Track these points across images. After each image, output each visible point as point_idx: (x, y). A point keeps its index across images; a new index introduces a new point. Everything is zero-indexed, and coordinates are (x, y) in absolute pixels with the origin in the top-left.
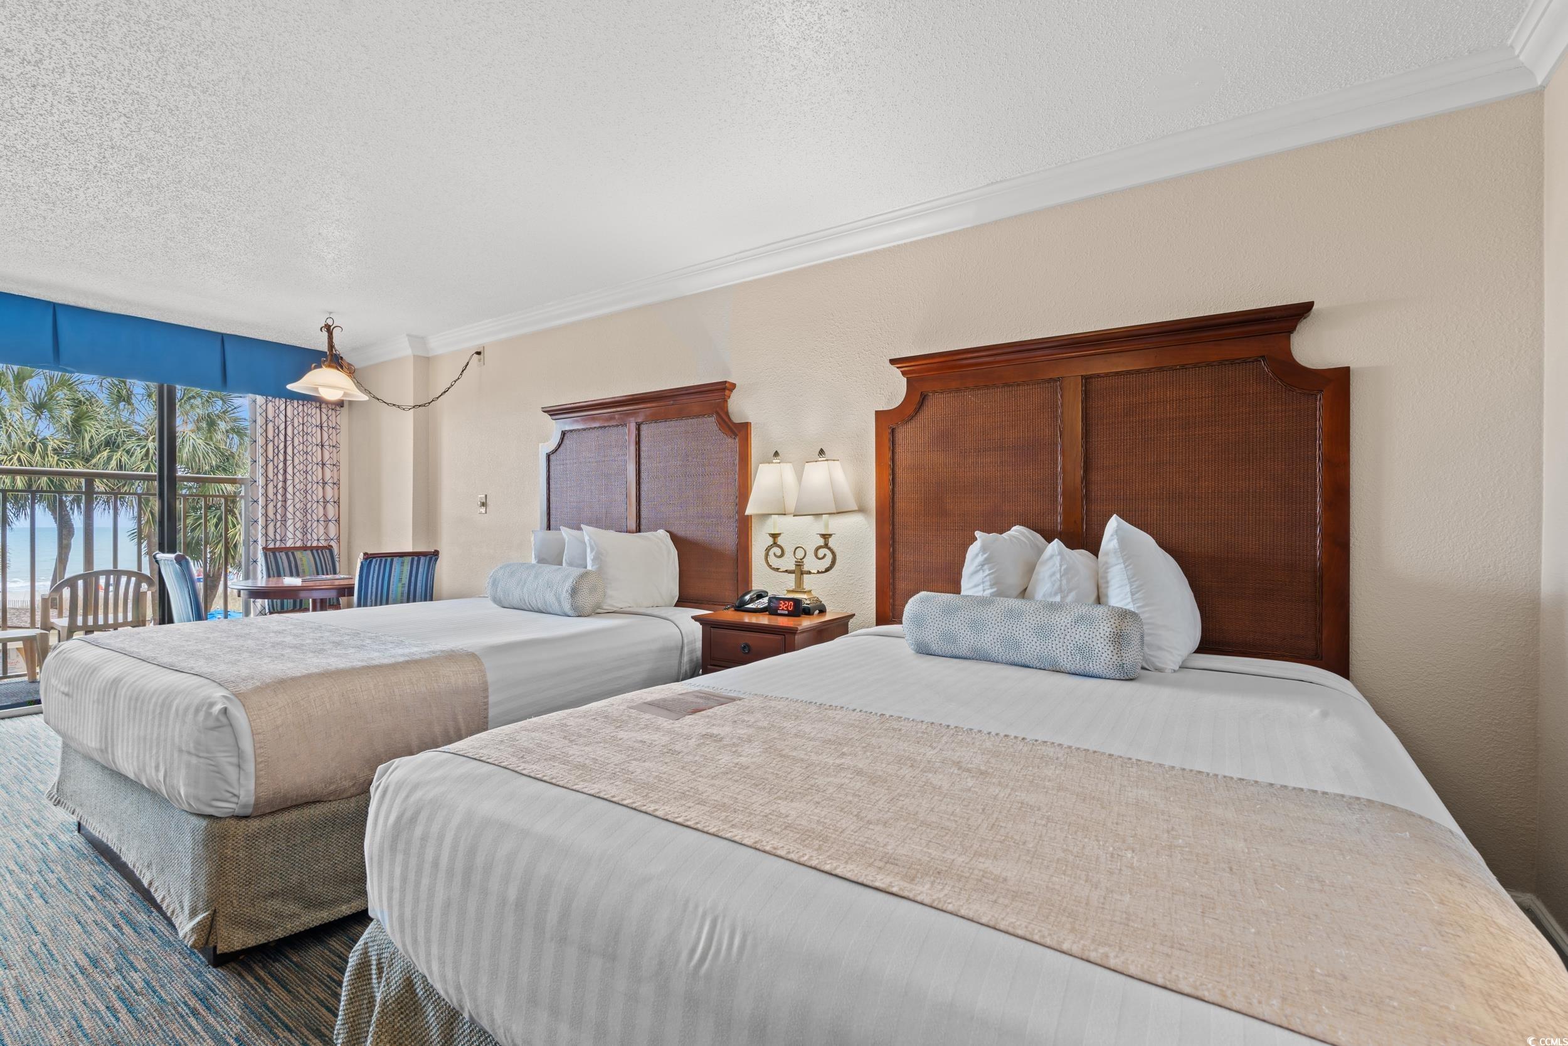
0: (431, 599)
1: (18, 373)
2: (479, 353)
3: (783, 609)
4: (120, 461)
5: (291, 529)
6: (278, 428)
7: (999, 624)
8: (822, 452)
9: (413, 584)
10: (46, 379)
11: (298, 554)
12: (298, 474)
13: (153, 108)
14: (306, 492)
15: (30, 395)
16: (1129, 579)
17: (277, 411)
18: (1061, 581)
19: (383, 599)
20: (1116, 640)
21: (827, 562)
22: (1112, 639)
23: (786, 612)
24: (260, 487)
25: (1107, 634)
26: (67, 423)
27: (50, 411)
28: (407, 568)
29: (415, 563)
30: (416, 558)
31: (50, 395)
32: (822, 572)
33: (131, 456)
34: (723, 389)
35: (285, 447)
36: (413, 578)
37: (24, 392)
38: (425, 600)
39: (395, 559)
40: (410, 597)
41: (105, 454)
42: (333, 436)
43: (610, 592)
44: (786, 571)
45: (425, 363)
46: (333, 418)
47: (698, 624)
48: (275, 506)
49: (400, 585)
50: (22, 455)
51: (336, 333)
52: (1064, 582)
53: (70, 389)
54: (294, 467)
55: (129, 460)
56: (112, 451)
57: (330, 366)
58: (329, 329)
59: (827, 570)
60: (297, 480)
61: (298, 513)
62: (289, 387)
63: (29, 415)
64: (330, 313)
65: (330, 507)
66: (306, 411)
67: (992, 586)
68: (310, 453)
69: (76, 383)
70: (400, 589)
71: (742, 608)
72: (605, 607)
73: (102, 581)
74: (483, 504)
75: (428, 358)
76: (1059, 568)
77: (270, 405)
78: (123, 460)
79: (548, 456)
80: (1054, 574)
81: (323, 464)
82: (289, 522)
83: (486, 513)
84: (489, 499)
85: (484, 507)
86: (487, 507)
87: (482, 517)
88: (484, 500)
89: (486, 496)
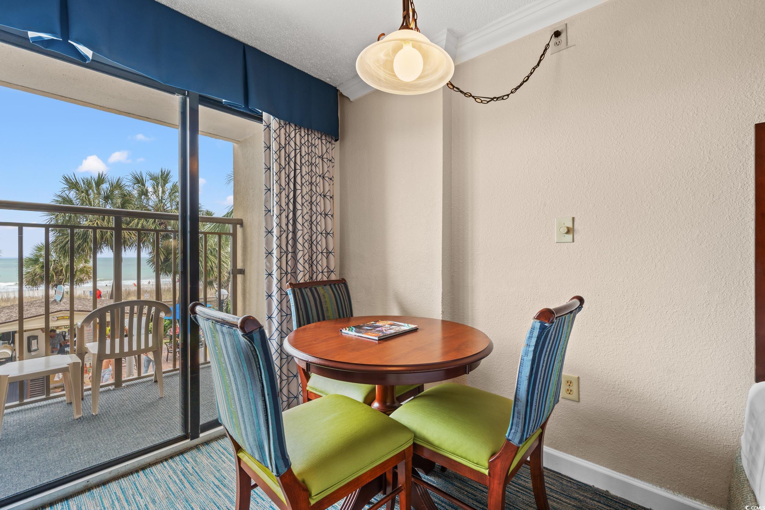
1: (97, 181)
2: (557, 34)
4: (143, 224)
6: (289, 156)
10: (110, 184)
11: (320, 289)
12: (305, 204)
14: (311, 223)
15: (103, 192)
17: (288, 138)
24: (275, 217)
26: (119, 206)
27: (112, 200)
31: (112, 191)
33: (148, 222)
35: (295, 177)
37: (100, 191)
42: (331, 169)
46: (329, 151)
50: (99, 223)
53: (121, 189)
54: (302, 197)
55: (147, 224)
60: (304, 211)
61: (306, 245)
63: (102, 201)
66: (310, 140)
68: (315, 184)
69: (123, 186)
73: (127, 309)
74: (569, 231)
77: (282, 129)
78: (144, 224)
83: (573, 241)
84: (578, 223)
85: (570, 234)
86: (575, 234)
87: (565, 248)
88: (570, 226)
89: (573, 219)
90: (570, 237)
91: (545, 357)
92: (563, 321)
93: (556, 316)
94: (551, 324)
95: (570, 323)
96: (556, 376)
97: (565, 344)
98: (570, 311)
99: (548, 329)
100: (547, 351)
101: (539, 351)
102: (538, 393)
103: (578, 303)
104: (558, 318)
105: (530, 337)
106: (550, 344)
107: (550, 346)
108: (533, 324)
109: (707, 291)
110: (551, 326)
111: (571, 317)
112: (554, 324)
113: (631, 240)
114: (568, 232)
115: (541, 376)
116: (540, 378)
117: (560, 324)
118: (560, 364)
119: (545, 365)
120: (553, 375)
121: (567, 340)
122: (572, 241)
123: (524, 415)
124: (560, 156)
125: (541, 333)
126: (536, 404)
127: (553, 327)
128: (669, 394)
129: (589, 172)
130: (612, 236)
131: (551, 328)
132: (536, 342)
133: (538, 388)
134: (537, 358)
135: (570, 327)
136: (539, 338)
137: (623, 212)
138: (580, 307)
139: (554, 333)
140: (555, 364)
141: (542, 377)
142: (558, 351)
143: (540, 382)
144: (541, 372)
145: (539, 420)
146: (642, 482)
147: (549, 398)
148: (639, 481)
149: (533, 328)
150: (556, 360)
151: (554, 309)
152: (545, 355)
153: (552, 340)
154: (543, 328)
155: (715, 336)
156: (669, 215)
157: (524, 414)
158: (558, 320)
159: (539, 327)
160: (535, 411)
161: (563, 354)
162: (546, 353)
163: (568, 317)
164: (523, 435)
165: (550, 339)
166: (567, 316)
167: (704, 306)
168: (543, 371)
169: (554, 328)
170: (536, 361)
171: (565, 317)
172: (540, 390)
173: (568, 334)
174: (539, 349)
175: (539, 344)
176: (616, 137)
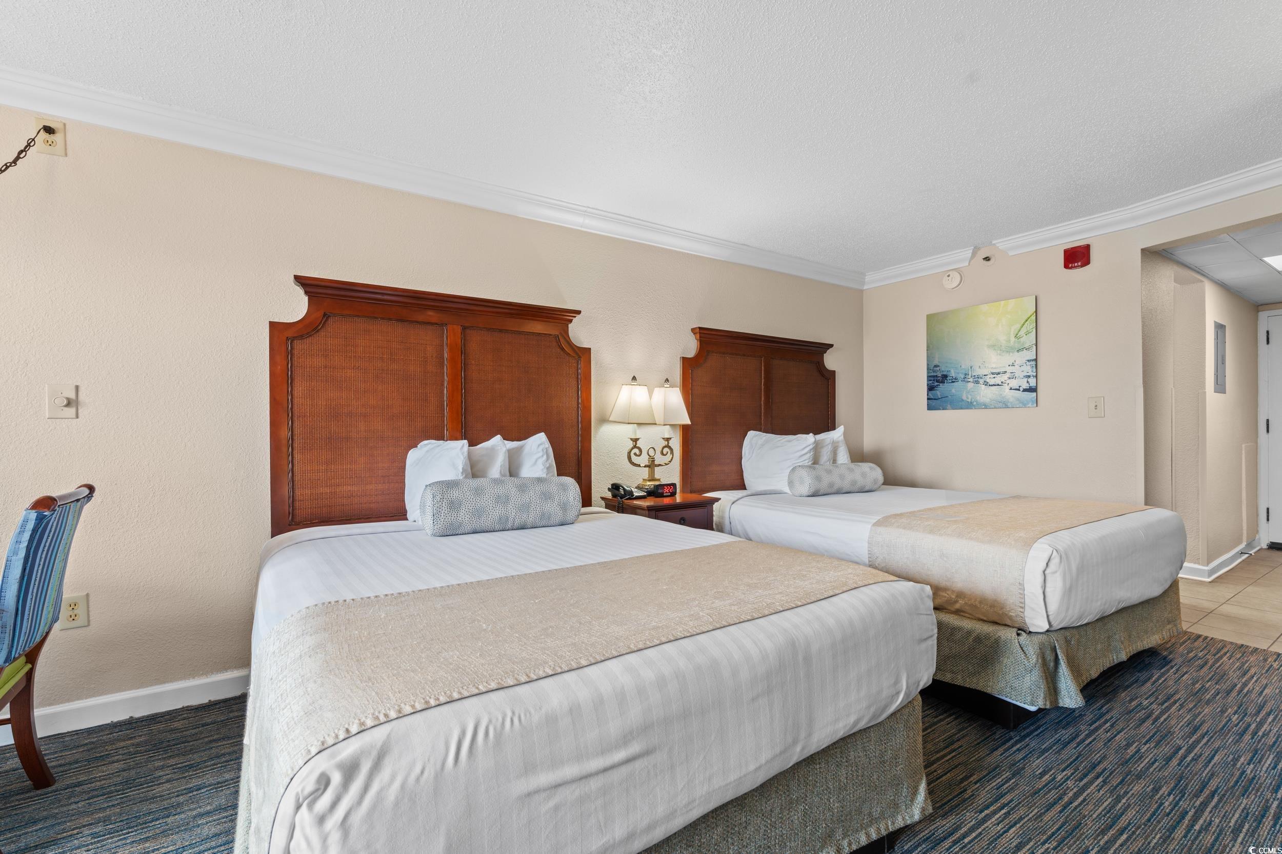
2: (50, 130)
3: (666, 492)
44: (643, 466)
59: (669, 463)
83: (77, 417)
84: (84, 394)
85: (72, 407)
86: (79, 408)
87: (64, 426)
88: (72, 395)
89: (77, 388)
90: (71, 411)
91: (42, 553)
92: (67, 510)
93: (58, 504)
94: (52, 512)
95: (77, 514)
96: (57, 579)
97: (70, 539)
98: (76, 499)
99: (48, 519)
100: (45, 546)
101: (35, 547)
102: (32, 599)
103: (87, 491)
104: (61, 506)
105: (21, 532)
106: (50, 538)
107: (49, 540)
108: (25, 516)
109: (234, 468)
110: (53, 514)
111: (78, 507)
112: (56, 512)
113: (158, 418)
114: (69, 403)
115: (36, 577)
116: (36, 580)
117: (63, 513)
118: (63, 564)
119: (42, 563)
120: (52, 576)
121: (72, 533)
122: (75, 417)
123: (12, 627)
124: (54, 299)
125: (38, 524)
126: (30, 612)
127: (54, 516)
128: (201, 577)
129: (100, 331)
130: (134, 412)
131: (51, 518)
132: (30, 536)
133: (33, 592)
134: (31, 555)
135: (76, 518)
136: (34, 531)
137: (147, 384)
138: (89, 496)
139: (55, 524)
140: (56, 563)
141: (38, 579)
142: (60, 547)
143: (35, 584)
144: (37, 572)
145: (33, 633)
146: (174, 684)
147: (49, 602)
148: (171, 684)
149: (26, 521)
150: (57, 558)
151: (57, 497)
152: (43, 551)
153: (52, 533)
154: (40, 519)
155: (241, 509)
156: (199, 393)
157: (12, 625)
158: (61, 509)
159: (35, 518)
160: (28, 621)
161: (66, 551)
162: (44, 548)
163: (74, 506)
164: (11, 652)
165: (50, 531)
166: (72, 505)
167: (232, 482)
168: (40, 571)
169: (55, 518)
170: (30, 559)
171: (70, 505)
172: (34, 594)
173: (74, 527)
174: (36, 542)
175: (34, 538)
176: (138, 296)
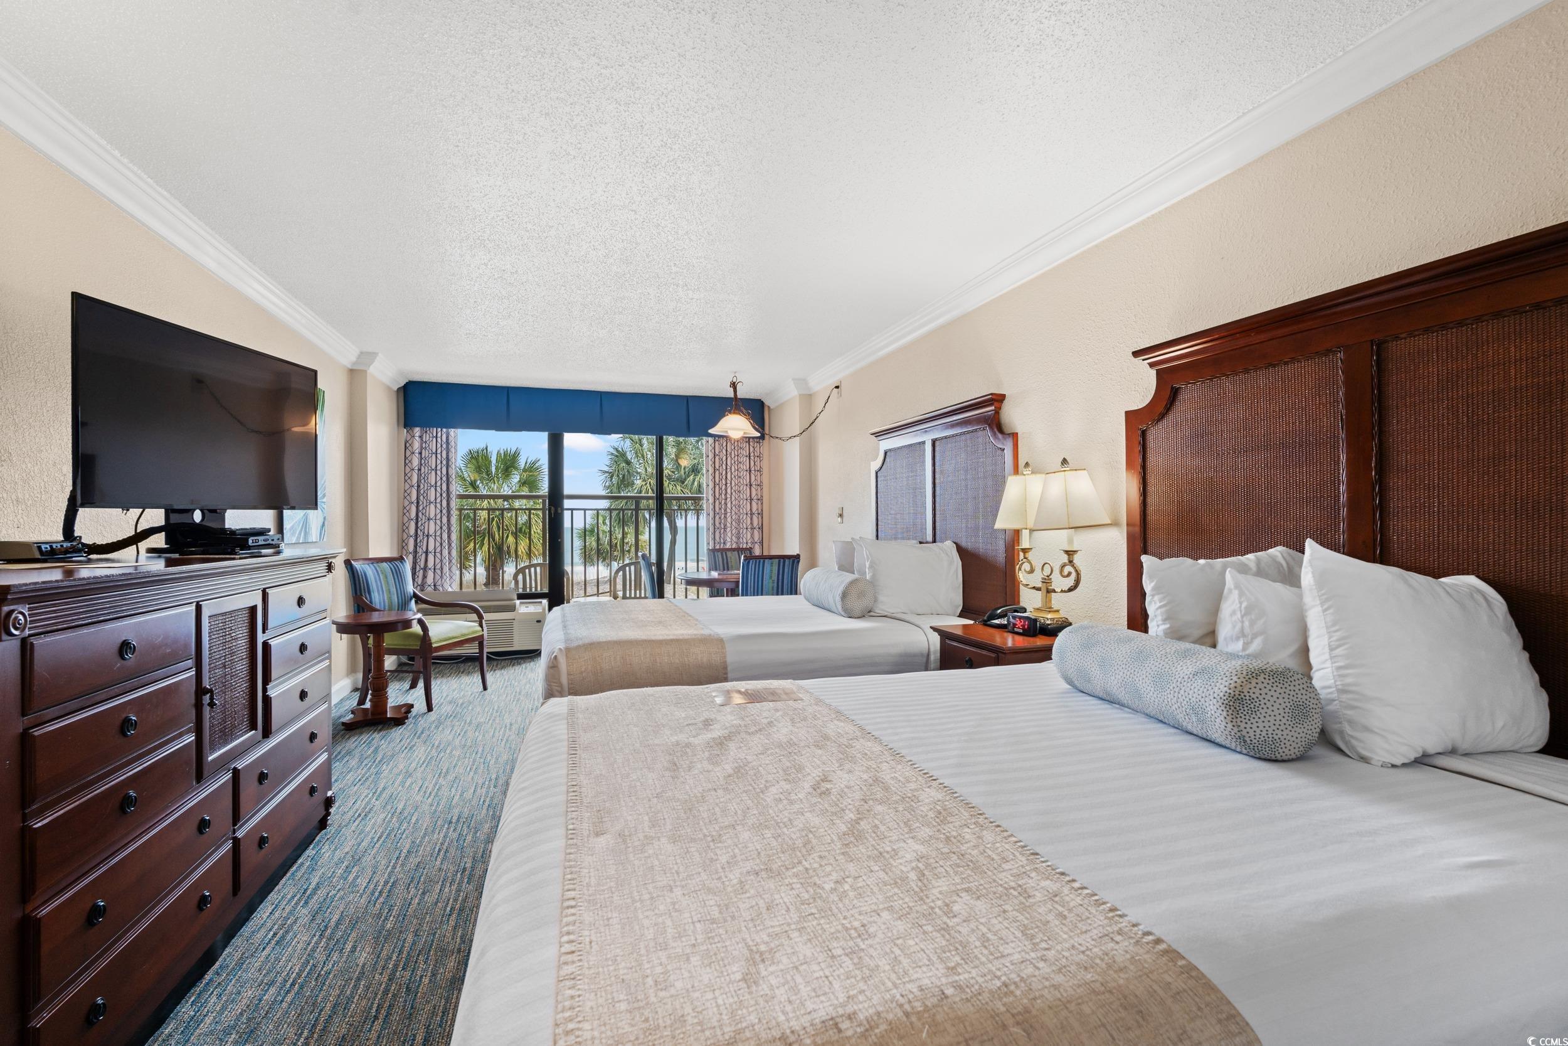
0: (796, 594)
2: (837, 387)
3: (1019, 628)
5: (729, 534)
7: (1124, 666)
8: (1064, 461)
9: (780, 581)
11: (729, 554)
12: (734, 493)
13: (570, 278)
14: (739, 506)
16: (1327, 628)
18: (1243, 622)
19: (759, 591)
20: (1231, 703)
21: (1070, 582)
22: (1226, 702)
23: (1021, 631)
25: (1221, 695)
28: (775, 568)
29: (782, 564)
30: (782, 560)
32: (1065, 592)
34: (997, 400)
36: (780, 576)
38: (791, 594)
39: (766, 561)
40: (779, 591)
41: (692, 477)
42: (758, 463)
43: (881, 598)
44: (1034, 588)
45: (808, 398)
46: (757, 449)
47: (936, 634)
48: (720, 518)
49: (771, 581)
51: (739, 387)
52: (1247, 624)
54: (731, 488)
56: (696, 475)
57: (734, 413)
58: (734, 385)
59: (1070, 590)
60: (733, 498)
61: (734, 523)
62: (711, 431)
64: (735, 372)
65: (755, 518)
66: (739, 445)
67: (1165, 620)
68: (742, 477)
70: (771, 585)
71: (989, 623)
72: (877, 611)
74: (841, 516)
75: (810, 395)
76: (1239, 605)
77: (717, 443)
79: (877, 473)
80: (1234, 613)
81: (751, 485)
82: (729, 529)
83: (843, 522)
86: (843, 518)
88: (840, 512)
89: (842, 508)
